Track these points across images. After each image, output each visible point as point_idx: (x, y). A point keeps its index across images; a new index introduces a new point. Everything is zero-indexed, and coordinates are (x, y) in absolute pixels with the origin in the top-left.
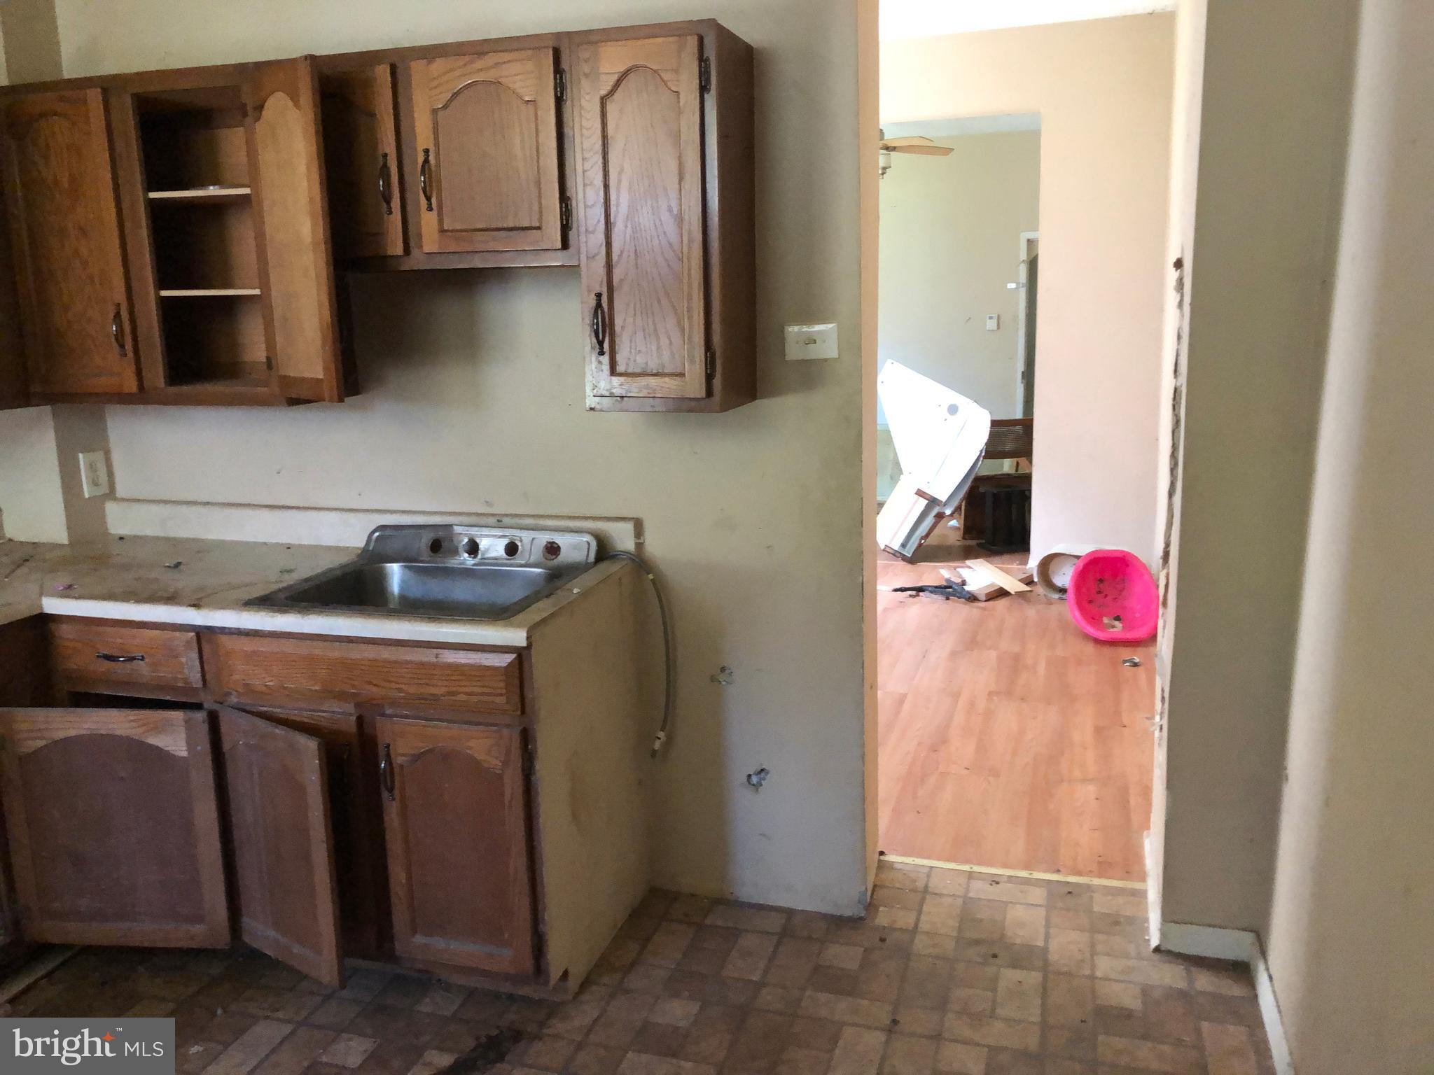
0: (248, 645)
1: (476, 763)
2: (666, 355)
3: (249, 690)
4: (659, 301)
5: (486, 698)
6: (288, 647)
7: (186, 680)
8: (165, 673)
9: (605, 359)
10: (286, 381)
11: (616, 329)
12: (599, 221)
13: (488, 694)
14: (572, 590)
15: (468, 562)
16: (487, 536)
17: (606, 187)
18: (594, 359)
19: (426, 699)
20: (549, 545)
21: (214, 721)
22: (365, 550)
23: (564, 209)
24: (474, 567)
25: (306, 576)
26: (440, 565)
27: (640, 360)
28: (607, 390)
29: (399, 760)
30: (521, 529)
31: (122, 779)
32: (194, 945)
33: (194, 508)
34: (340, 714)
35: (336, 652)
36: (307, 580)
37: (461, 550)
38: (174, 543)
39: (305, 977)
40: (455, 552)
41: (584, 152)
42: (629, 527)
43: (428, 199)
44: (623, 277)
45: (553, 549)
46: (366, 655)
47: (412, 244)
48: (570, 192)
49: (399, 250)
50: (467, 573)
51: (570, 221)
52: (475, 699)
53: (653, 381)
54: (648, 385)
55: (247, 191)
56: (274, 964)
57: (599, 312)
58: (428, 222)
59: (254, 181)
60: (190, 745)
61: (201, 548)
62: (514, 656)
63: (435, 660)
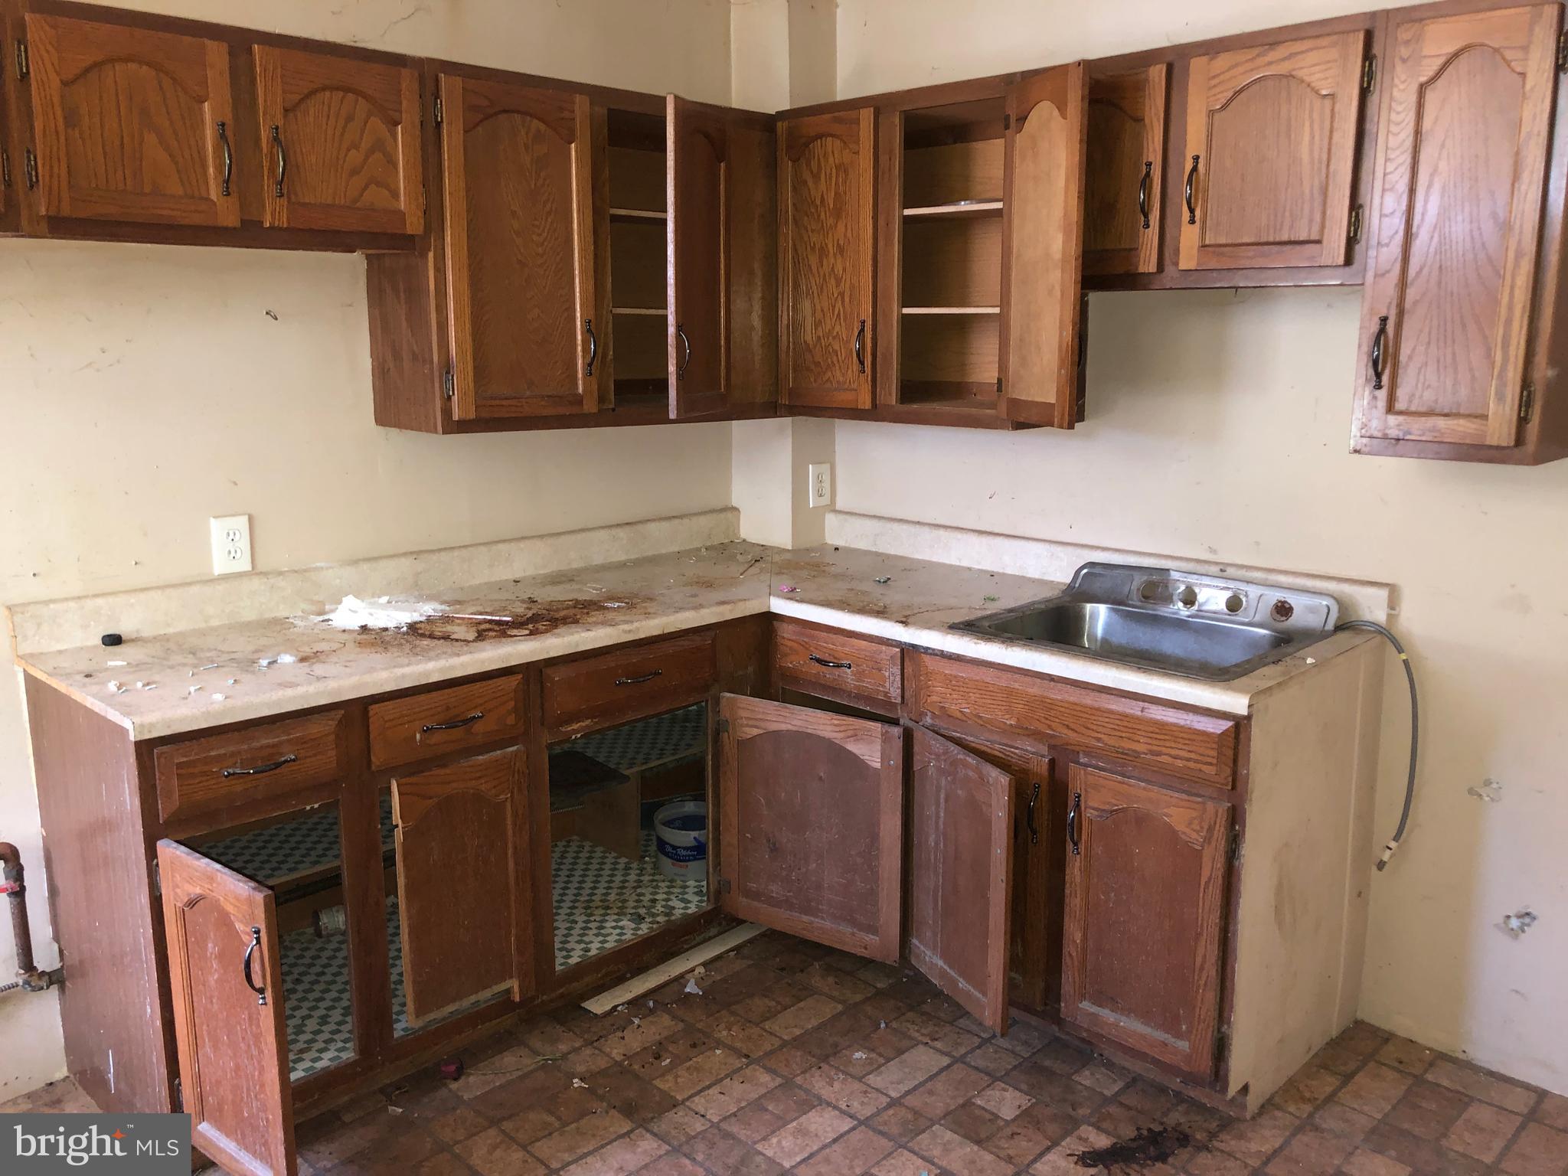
0: (950, 669)
1: (1173, 833)
2: (1464, 392)
3: (945, 713)
4: (1464, 326)
5: (1191, 765)
6: (989, 676)
7: (886, 694)
8: (868, 684)
9: (1382, 394)
10: (1015, 404)
11: (1401, 358)
12: (1397, 232)
13: (1196, 761)
14: (1304, 659)
15: (1182, 613)
16: (1208, 586)
17: (1412, 191)
18: (1367, 393)
19: (1126, 754)
20: (1279, 604)
21: (908, 737)
22: (1070, 586)
23: (1353, 219)
24: (1190, 619)
25: (1009, 607)
26: (1151, 612)
27: (1428, 395)
28: (1379, 431)
29: (1089, 814)
30: (1248, 582)
31: (820, 778)
32: (865, 953)
33: (905, 527)
34: (1034, 754)
35: (1035, 689)
36: (1011, 611)
37: (1175, 598)
38: (884, 558)
39: (966, 1014)
40: (1168, 599)
41: (1389, 152)
42: (1384, 593)
43: (1192, 211)
44: (1418, 298)
45: (1283, 610)
46: (1067, 697)
47: (1167, 262)
48: (1364, 198)
49: (1152, 268)
50: (1180, 624)
51: (1359, 233)
52: (1179, 763)
53: (1442, 423)
54: (1434, 427)
55: (999, 205)
56: (937, 994)
57: (1382, 338)
58: (1189, 238)
59: (1007, 197)
60: (884, 758)
61: (909, 567)
62: (1230, 724)
63: (1139, 713)
